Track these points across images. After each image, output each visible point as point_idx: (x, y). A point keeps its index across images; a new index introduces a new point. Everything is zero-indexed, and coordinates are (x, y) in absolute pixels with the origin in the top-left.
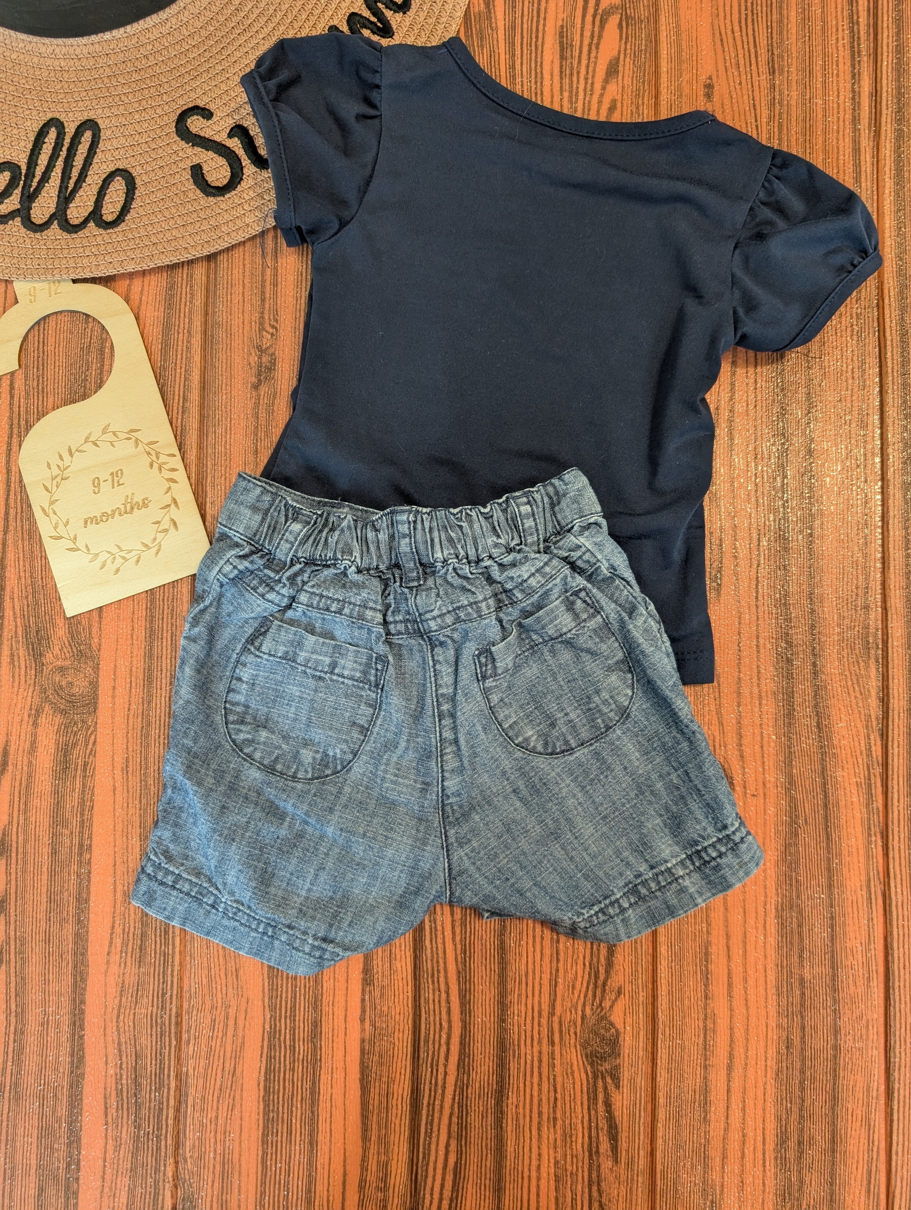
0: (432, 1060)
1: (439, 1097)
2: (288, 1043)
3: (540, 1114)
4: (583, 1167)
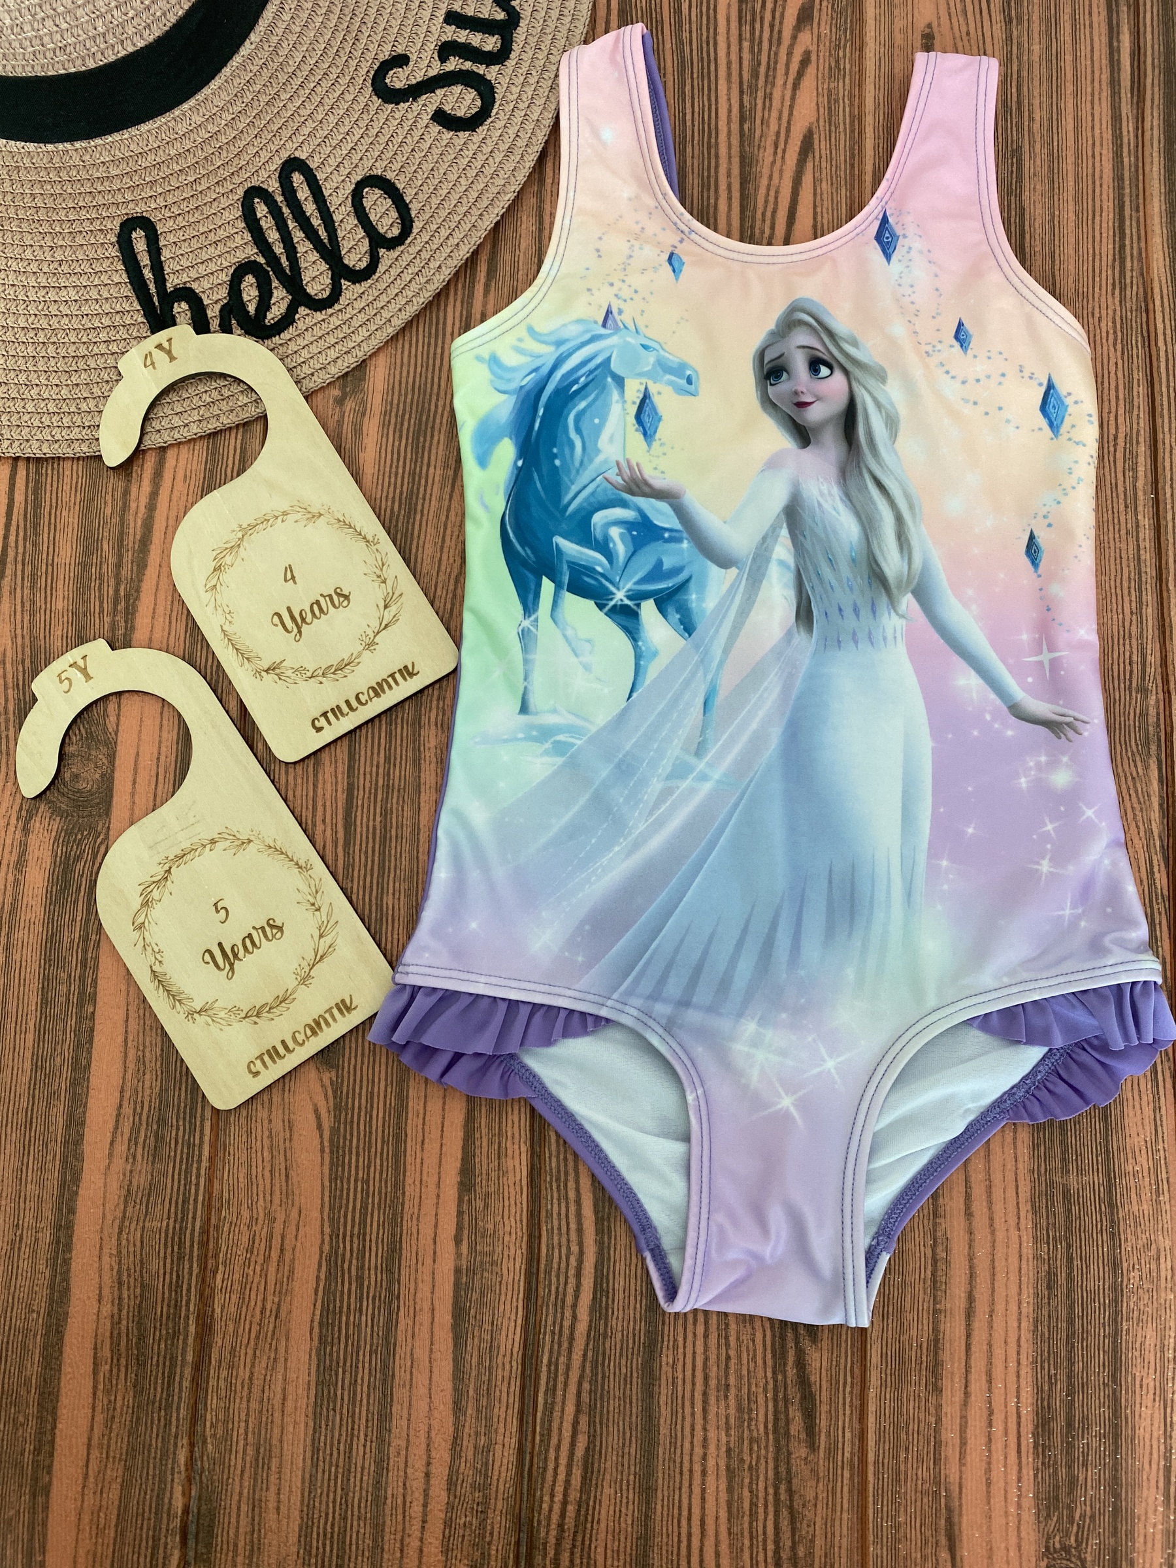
0: (556, 1298)
1: (564, 1352)
2: (354, 1272)
3: (706, 1378)
4: (766, 1458)
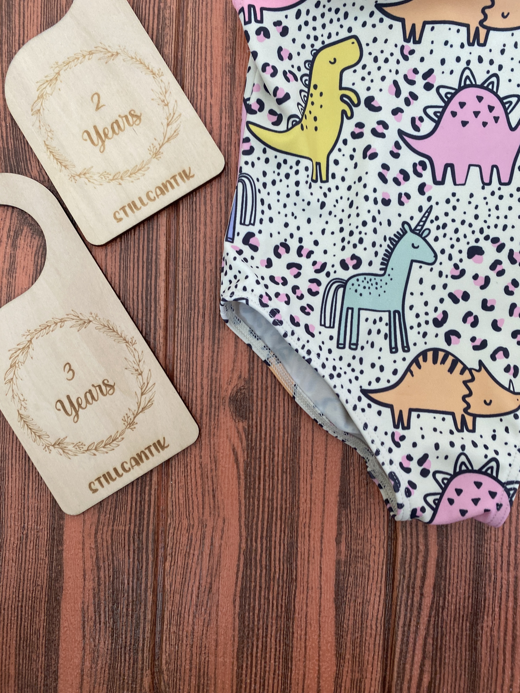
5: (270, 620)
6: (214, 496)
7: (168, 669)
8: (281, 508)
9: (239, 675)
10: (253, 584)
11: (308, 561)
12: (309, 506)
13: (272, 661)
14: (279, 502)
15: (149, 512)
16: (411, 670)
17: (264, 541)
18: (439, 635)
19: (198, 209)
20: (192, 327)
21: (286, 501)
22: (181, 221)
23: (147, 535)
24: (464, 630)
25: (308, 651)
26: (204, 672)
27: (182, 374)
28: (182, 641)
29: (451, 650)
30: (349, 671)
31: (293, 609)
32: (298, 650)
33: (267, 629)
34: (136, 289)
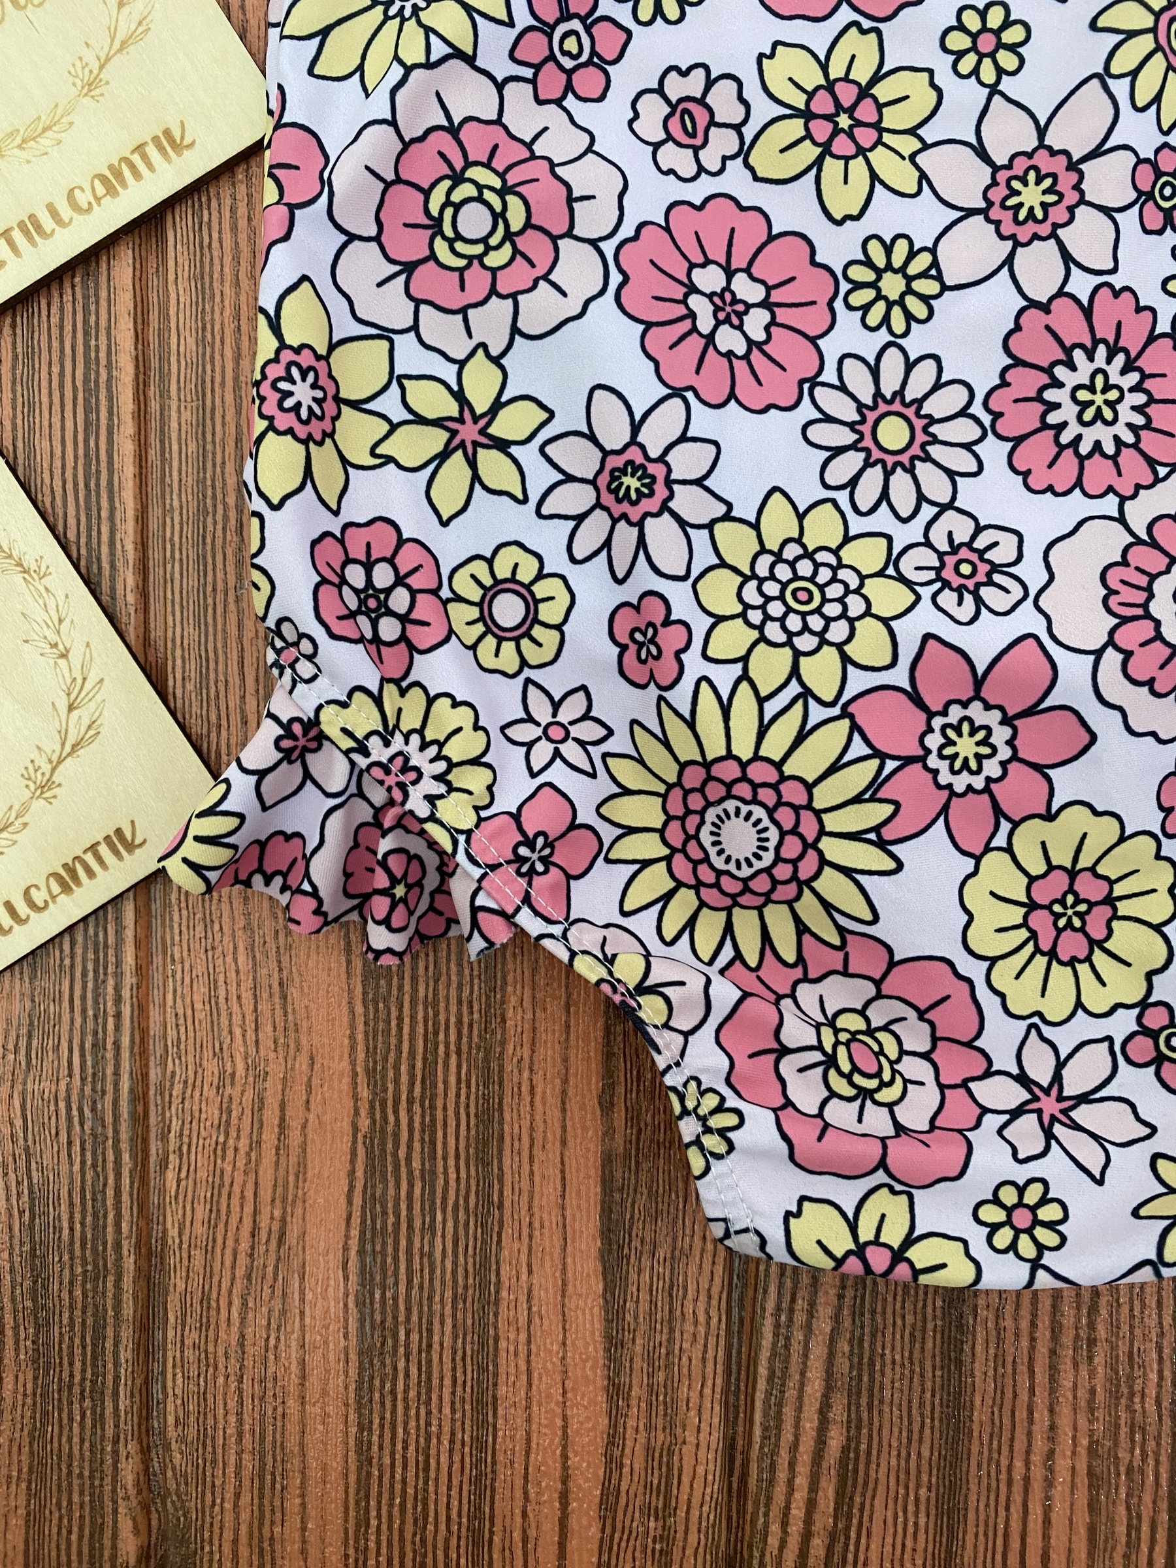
5: (437, 1307)
6: (284, 997)
7: (182, 1439)
8: (460, 1022)
9: (363, 1448)
10: (391, 1219)
11: (531, 1158)
12: (529, 1015)
13: (447, 1410)
14: (453, 1009)
15: (117, 1046)
16: (798, 1420)
17: (417, 1108)
18: (867, 1330)
19: (215, 244)
20: (210, 561)
21: (471, 1006)
22: (171, 276)
23: (116, 1102)
24: (929, 1317)
25: (535, 1382)
26: (274, 1442)
27: (190, 686)
28: (216, 1368)
29: (898, 1369)
30: (641, 1427)
31: (493, 1279)
32: (512, 1379)
33: (430, 1331)
34: (58, 463)
